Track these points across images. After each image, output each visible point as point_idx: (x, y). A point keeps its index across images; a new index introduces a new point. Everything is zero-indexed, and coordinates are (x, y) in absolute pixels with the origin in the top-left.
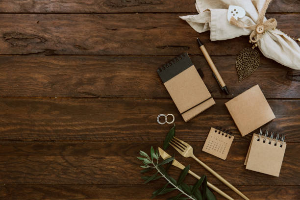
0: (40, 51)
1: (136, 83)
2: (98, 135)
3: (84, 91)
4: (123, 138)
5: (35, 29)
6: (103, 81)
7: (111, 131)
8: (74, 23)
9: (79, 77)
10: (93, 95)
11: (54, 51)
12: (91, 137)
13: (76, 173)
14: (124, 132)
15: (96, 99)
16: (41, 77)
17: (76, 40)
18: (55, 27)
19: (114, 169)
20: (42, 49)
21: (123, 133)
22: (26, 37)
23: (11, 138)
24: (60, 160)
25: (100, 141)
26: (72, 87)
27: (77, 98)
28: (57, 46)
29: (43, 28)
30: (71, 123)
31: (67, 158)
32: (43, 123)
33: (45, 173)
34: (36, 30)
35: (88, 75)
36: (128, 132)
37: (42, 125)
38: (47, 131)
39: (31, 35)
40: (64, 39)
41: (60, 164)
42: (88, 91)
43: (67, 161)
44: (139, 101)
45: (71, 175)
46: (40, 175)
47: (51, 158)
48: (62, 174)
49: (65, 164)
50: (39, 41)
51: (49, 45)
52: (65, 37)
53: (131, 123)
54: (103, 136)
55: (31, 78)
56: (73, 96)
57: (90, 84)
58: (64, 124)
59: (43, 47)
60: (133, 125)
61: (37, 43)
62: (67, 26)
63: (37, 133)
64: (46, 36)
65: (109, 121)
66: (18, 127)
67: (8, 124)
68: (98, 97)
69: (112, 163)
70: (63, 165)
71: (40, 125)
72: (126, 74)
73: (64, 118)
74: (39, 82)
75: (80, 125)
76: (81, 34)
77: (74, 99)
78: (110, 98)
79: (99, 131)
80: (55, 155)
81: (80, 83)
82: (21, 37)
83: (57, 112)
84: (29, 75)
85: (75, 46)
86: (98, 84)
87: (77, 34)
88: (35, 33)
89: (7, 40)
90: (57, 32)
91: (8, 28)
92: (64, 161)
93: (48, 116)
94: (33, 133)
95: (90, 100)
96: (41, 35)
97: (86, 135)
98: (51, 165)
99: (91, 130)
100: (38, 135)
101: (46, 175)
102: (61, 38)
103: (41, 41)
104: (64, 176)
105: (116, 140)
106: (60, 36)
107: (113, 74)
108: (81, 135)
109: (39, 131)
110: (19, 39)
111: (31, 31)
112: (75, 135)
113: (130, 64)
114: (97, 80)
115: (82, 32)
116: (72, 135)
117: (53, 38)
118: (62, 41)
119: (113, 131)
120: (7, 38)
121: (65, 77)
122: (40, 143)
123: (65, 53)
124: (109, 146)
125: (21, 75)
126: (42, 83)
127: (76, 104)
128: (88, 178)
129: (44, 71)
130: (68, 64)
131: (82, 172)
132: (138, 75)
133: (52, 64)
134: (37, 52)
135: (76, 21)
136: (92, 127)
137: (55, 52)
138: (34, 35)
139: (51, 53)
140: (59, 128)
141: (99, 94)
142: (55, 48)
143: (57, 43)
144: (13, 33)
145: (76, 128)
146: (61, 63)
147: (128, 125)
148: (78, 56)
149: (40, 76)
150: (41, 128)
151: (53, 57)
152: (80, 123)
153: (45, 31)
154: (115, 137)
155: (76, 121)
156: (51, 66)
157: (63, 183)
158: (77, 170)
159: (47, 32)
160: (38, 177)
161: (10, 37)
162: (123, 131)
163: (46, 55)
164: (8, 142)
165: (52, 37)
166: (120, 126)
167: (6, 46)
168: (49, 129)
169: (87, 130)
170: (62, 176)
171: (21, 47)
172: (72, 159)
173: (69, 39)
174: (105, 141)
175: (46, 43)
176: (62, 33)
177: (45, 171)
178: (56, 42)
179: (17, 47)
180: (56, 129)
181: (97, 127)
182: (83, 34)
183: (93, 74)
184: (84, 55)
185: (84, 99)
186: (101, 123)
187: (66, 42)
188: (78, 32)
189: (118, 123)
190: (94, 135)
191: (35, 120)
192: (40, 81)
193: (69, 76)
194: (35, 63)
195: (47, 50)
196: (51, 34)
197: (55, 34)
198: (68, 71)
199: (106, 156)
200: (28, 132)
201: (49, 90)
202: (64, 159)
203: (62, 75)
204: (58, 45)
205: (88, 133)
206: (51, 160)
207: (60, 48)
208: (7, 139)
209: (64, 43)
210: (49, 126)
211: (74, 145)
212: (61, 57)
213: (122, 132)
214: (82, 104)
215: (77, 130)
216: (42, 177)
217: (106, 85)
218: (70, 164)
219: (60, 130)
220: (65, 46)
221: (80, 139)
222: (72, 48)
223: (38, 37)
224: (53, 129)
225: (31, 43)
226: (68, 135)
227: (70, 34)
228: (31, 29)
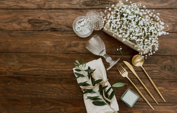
0: (48, 29)
3: (72, 50)
5: (45, 17)
6: (82, 45)
8: (66, 14)
9: (70, 43)
10: (77, 52)
11: (56, 29)
13: (68, 93)
15: (78, 54)
16: (48, 43)
17: (67, 23)
18: (56, 16)
20: (49, 28)
22: (40, 21)
23: (33, 74)
24: (59, 86)
26: (65, 48)
27: (68, 54)
28: (57, 27)
29: (50, 17)
30: (65, 67)
31: (63, 85)
32: (50, 67)
33: (51, 93)
35: (74, 42)
37: (50, 68)
38: (53, 71)
39: (43, 21)
40: (61, 23)
41: (59, 88)
42: (74, 50)
43: (63, 87)
45: (66, 94)
46: (49, 94)
47: (55, 85)
48: (60, 93)
49: (62, 88)
50: (47, 23)
51: (53, 26)
52: (61, 22)
55: (44, 43)
56: (66, 53)
57: (75, 47)
58: (62, 67)
59: (49, 27)
61: (46, 25)
62: (62, 16)
63: (47, 72)
64: (51, 21)
66: (37, 68)
67: (31, 67)
70: (61, 89)
71: (49, 67)
73: (61, 64)
74: (48, 45)
75: (70, 68)
77: (66, 54)
78: (86, 54)
80: (56, 83)
81: (70, 46)
82: (38, 21)
83: (57, 61)
84: (42, 42)
85: (67, 26)
86: (79, 46)
87: (68, 20)
88: (45, 20)
89: (31, 23)
90: (57, 19)
91: (31, 17)
92: (61, 87)
93: (53, 63)
94: (45, 72)
95: (75, 55)
96: (48, 20)
98: (54, 89)
100: (48, 73)
101: (52, 94)
102: (59, 22)
103: (49, 24)
104: (61, 95)
106: (59, 21)
108: (70, 73)
109: (48, 71)
110: (37, 23)
111: (43, 18)
112: (67, 73)
114: (79, 44)
115: (70, 19)
117: (55, 22)
118: (59, 24)
120: (30, 22)
121: (62, 43)
122: (49, 77)
123: (62, 30)
125: (38, 41)
126: (49, 46)
127: (68, 57)
128: (75, 96)
129: (50, 40)
130: (63, 36)
131: (71, 93)
134: (46, 29)
135: (67, 13)
137: (56, 30)
138: (45, 21)
139: (54, 30)
140: (59, 70)
141: (80, 52)
142: (56, 27)
144: (34, 19)
145: (68, 70)
146: (59, 35)
148: (68, 32)
149: (48, 42)
150: (49, 69)
151: (55, 32)
152: (70, 67)
155: (67, 66)
156: (54, 37)
157: (61, 98)
158: (68, 91)
159: (52, 19)
160: (48, 95)
161: (32, 22)
163: (51, 31)
164: (32, 76)
167: (30, 26)
168: (53, 70)
170: (60, 95)
171: (38, 27)
172: (65, 86)
173: (64, 22)
175: (51, 24)
176: (60, 19)
177: (51, 92)
178: (57, 24)
179: (36, 27)
180: (57, 70)
182: (71, 20)
183: (76, 41)
185: (72, 54)
187: (62, 24)
188: (68, 19)
191: (45, 65)
192: (48, 44)
193: (64, 42)
194: (45, 35)
195: (52, 28)
196: (54, 20)
197: (56, 20)
198: (63, 40)
200: (42, 71)
201: (53, 49)
202: (61, 86)
203: (60, 42)
204: (57, 26)
206: (55, 86)
207: (59, 28)
208: (32, 74)
209: (61, 25)
210: (53, 68)
211: (67, 79)
212: (59, 32)
214: (71, 57)
216: (50, 95)
218: (65, 88)
219: (59, 71)
220: (62, 26)
221: (70, 75)
222: (66, 27)
223: (47, 22)
224: (56, 70)
225: (43, 25)
226: (64, 73)
227: (64, 20)
228: (43, 17)
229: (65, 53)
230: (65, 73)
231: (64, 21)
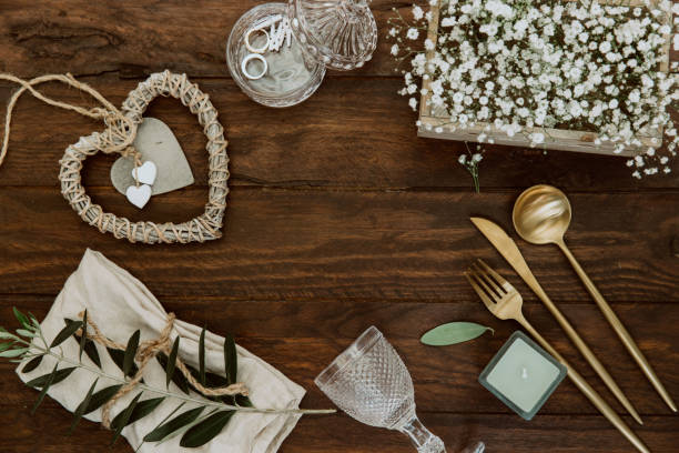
0: (106, 68)
1: (362, 148)
2: (264, 282)
4: (330, 290)
5: (94, 12)
6: (273, 143)
7: (296, 274)
10: (249, 180)
11: (145, 67)
12: (246, 287)
14: (333, 275)
15: (256, 191)
17: (200, 39)
18: (145, 8)
19: (307, 370)
20: (112, 64)
21: (331, 279)
22: (70, 33)
23: (39, 291)
25: (270, 299)
26: (194, 160)
28: (150, 57)
29: (113, 11)
30: (192, 253)
34: (94, 16)
36: (341, 276)
39: (84, 28)
40: (169, 39)
44: (372, 195)
50: (104, 42)
51: (130, 53)
52: (170, 33)
53: (351, 252)
54: (279, 286)
57: (240, 153)
58: (176, 254)
59: (114, 60)
60: (354, 257)
61: (100, 48)
64: (121, 30)
65: (294, 248)
66: (57, 262)
67: (30, 256)
68: (261, 185)
69: (303, 355)
72: (335, 127)
75: (215, 256)
76: (212, 24)
78: (293, 188)
79: (266, 272)
82: (56, 33)
85: (197, 55)
86: (260, 151)
87: (202, 24)
88: (93, 24)
89: (22, 40)
90: (150, 20)
91: (21, 12)
96: (108, 27)
97: (233, 283)
99: (246, 271)
102: (160, 34)
103: (110, 44)
105: (311, 294)
106: (159, 30)
107: (300, 127)
108: (219, 283)
110: (51, 39)
111: (83, 16)
112: (204, 284)
113: (344, 99)
114: (258, 141)
115: (215, 17)
116: (197, 283)
117: (139, 36)
118: (163, 44)
119: (303, 274)
120: (21, 36)
124: (293, 310)
125: (60, 129)
132: (367, 129)
134: (99, 70)
136: (249, 262)
137: (146, 71)
138: (91, 29)
139: (137, 73)
140: (162, 266)
141: (266, 178)
142: (146, 61)
143: (151, 49)
144: (39, 22)
145: (208, 266)
147: (343, 258)
152: (216, 252)
153: (119, 15)
154: (308, 290)
159: (125, 21)
161: (29, 35)
162: (329, 272)
163: (125, 79)
164: (31, 299)
165: (136, 32)
166: (322, 260)
167: (19, 56)
168: (136, 267)
169: (234, 270)
171: (58, 60)
173: (182, 36)
174: (283, 299)
175: (121, 47)
176: (166, 20)
178: (148, 45)
179: (49, 60)
180: (154, 266)
181: (261, 262)
182: (217, 25)
183: (246, 127)
184: (221, 78)
186: (270, 252)
187: (175, 45)
188: (203, 18)
189: (316, 253)
190: (253, 282)
193: (183, 131)
195: (125, 65)
196: (134, 25)
197: (145, 25)
199: (288, 337)
204: (153, 53)
205: (236, 278)
207: (160, 62)
208: (30, 291)
209: (168, 48)
210: (133, 258)
211: (201, 308)
213: (327, 275)
215: (209, 271)
217: (282, 155)
219: (165, 271)
220: (171, 55)
221: (217, 292)
222: (191, 59)
223: (101, 33)
224: (147, 266)
225: (84, 48)
226: (186, 283)
227: (185, 24)
228: (82, 12)
230: (194, 280)
231: (185, 28)
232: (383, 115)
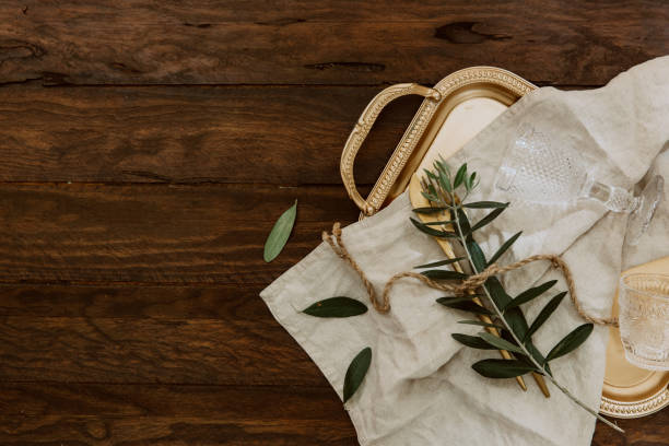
0: (31, 77)
1: (258, 149)
2: (169, 269)
3: (135, 168)
4: (228, 276)
5: (19, 25)
6: (178, 145)
7: (198, 262)
8: (108, 11)
9: (124, 136)
10: (157, 177)
11: (65, 75)
12: (153, 274)
13: (120, 358)
14: (231, 263)
15: (163, 187)
16: (33, 137)
17: (114, 51)
18: (66, 22)
19: (208, 348)
20: (36, 73)
21: (228, 266)
24: (81, 326)
25: (175, 284)
26: (107, 158)
27: (118, 184)
28: (70, 66)
29: (36, 25)
30: (105, 243)
31: (97, 321)
32: (40, 241)
33: (47, 356)
34: (20, 29)
35: (143, 132)
36: (239, 263)
37: (39, 247)
38: (51, 260)
39: (9, 41)
40: (86, 50)
41: (81, 336)
42: (144, 169)
43: (97, 330)
44: (266, 191)
45: (108, 360)
46: (35, 360)
47: (61, 322)
48: (86, 358)
49: (93, 336)
50: (29, 53)
51: (52, 63)
52: (88, 45)
53: (247, 243)
54: (182, 273)
55: (12, 138)
56: (109, 179)
57: (148, 153)
58: (90, 244)
59: (37, 69)
60: (250, 246)
61: (24, 58)
62: (93, 19)
63: (27, 264)
64: (45, 42)
65: (194, 238)
68: (167, 182)
69: (205, 335)
70: (87, 339)
71: (34, 245)
72: (233, 129)
73: (89, 229)
74: (29, 147)
75: (126, 246)
76: (125, 38)
77: (110, 187)
78: (195, 184)
79: (171, 260)
80: (68, 314)
81: (126, 150)
83: (72, 217)
84: (7, 132)
85: (112, 65)
86: (167, 151)
87: (116, 37)
88: (18, 36)
90: (70, 34)
92: (91, 328)
93: (52, 225)
94: (17, 263)
95: (149, 188)
96: (32, 39)
97: (141, 270)
98: (61, 338)
99: (154, 259)
100: (31, 269)
101: (49, 360)
102: (78, 47)
103: (34, 55)
104: (91, 364)
105: (212, 281)
106: (77, 43)
107: (203, 129)
108: (129, 270)
109: (31, 259)
111: (10, 30)
112: (115, 270)
113: (241, 105)
114: (165, 142)
115: (128, 31)
116: (109, 270)
117: (60, 48)
118: (81, 54)
119: (204, 262)
121: (92, 137)
122: (35, 287)
123: (89, 81)
124: (196, 295)
126: (37, 151)
127: (116, 197)
128: (149, 367)
129: (40, 123)
130: (96, 105)
131: (133, 355)
132: (262, 131)
133: (60, 106)
134: (23, 78)
135: (113, 7)
136: (155, 251)
137: (66, 79)
138: (17, 41)
139: (58, 81)
140: (78, 254)
141: (171, 175)
142: (66, 70)
143: (70, 59)
145: (119, 255)
146: (80, 104)
147: (241, 247)
148: (119, 89)
149: (32, 134)
150: (37, 252)
151: (61, 91)
152: (127, 241)
153: (42, 29)
154: (208, 276)
155: (117, 237)
156: (56, 111)
157: (90, 380)
158: (120, 349)
159: (48, 35)
160: (33, 365)
162: (228, 260)
163: (46, 86)
165: (58, 44)
166: (222, 250)
168: (55, 254)
169: (142, 258)
170: (86, 363)
172: (109, 324)
173: (98, 48)
174: (186, 284)
175: (44, 57)
176: (84, 34)
177: (47, 351)
178: (68, 56)
180: (71, 254)
181: (166, 251)
182: (130, 38)
183: (155, 129)
184: (133, 85)
185: (134, 187)
186: (175, 242)
187: (92, 55)
188: (117, 32)
189: (215, 243)
190: (160, 270)
191: (21, 236)
192: (32, 144)
193: (99, 133)
194: (20, 104)
195: (46, 74)
196: (56, 38)
197: (65, 38)
198: (97, 122)
199: (190, 318)
200: (8, 262)
201: (52, 164)
202: (91, 324)
203: (83, 132)
204: (72, 63)
205: (144, 265)
206: (61, 325)
207: (78, 71)
209: (86, 58)
210: (53, 247)
211: (113, 293)
212: (79, 90)
213: (225, 263)
214: (130, 198)
215: (120, 259)
216: (39, 364)
217: (186, 155)
218: (106, 336)
219: (81, 258)
220: (90, 65)
221: (127, 277)
222: (106, 69)
223: (27, 45)
224: (65, 254)
225: (11, 59)
226: (99, 270)
227: (101, 37)
228: (9, 26)
229: (108, 184)
230: (107, 267)
231: (102, 41)
232: (276, 119)
